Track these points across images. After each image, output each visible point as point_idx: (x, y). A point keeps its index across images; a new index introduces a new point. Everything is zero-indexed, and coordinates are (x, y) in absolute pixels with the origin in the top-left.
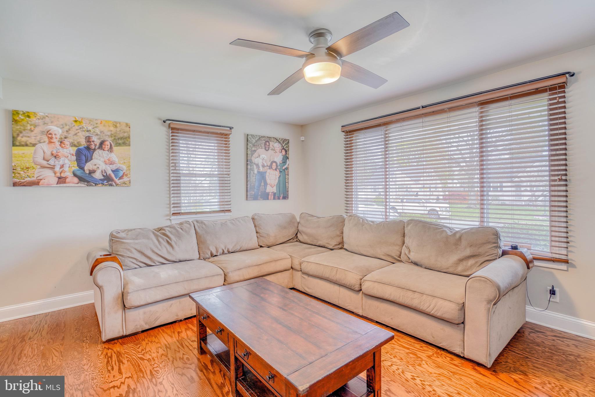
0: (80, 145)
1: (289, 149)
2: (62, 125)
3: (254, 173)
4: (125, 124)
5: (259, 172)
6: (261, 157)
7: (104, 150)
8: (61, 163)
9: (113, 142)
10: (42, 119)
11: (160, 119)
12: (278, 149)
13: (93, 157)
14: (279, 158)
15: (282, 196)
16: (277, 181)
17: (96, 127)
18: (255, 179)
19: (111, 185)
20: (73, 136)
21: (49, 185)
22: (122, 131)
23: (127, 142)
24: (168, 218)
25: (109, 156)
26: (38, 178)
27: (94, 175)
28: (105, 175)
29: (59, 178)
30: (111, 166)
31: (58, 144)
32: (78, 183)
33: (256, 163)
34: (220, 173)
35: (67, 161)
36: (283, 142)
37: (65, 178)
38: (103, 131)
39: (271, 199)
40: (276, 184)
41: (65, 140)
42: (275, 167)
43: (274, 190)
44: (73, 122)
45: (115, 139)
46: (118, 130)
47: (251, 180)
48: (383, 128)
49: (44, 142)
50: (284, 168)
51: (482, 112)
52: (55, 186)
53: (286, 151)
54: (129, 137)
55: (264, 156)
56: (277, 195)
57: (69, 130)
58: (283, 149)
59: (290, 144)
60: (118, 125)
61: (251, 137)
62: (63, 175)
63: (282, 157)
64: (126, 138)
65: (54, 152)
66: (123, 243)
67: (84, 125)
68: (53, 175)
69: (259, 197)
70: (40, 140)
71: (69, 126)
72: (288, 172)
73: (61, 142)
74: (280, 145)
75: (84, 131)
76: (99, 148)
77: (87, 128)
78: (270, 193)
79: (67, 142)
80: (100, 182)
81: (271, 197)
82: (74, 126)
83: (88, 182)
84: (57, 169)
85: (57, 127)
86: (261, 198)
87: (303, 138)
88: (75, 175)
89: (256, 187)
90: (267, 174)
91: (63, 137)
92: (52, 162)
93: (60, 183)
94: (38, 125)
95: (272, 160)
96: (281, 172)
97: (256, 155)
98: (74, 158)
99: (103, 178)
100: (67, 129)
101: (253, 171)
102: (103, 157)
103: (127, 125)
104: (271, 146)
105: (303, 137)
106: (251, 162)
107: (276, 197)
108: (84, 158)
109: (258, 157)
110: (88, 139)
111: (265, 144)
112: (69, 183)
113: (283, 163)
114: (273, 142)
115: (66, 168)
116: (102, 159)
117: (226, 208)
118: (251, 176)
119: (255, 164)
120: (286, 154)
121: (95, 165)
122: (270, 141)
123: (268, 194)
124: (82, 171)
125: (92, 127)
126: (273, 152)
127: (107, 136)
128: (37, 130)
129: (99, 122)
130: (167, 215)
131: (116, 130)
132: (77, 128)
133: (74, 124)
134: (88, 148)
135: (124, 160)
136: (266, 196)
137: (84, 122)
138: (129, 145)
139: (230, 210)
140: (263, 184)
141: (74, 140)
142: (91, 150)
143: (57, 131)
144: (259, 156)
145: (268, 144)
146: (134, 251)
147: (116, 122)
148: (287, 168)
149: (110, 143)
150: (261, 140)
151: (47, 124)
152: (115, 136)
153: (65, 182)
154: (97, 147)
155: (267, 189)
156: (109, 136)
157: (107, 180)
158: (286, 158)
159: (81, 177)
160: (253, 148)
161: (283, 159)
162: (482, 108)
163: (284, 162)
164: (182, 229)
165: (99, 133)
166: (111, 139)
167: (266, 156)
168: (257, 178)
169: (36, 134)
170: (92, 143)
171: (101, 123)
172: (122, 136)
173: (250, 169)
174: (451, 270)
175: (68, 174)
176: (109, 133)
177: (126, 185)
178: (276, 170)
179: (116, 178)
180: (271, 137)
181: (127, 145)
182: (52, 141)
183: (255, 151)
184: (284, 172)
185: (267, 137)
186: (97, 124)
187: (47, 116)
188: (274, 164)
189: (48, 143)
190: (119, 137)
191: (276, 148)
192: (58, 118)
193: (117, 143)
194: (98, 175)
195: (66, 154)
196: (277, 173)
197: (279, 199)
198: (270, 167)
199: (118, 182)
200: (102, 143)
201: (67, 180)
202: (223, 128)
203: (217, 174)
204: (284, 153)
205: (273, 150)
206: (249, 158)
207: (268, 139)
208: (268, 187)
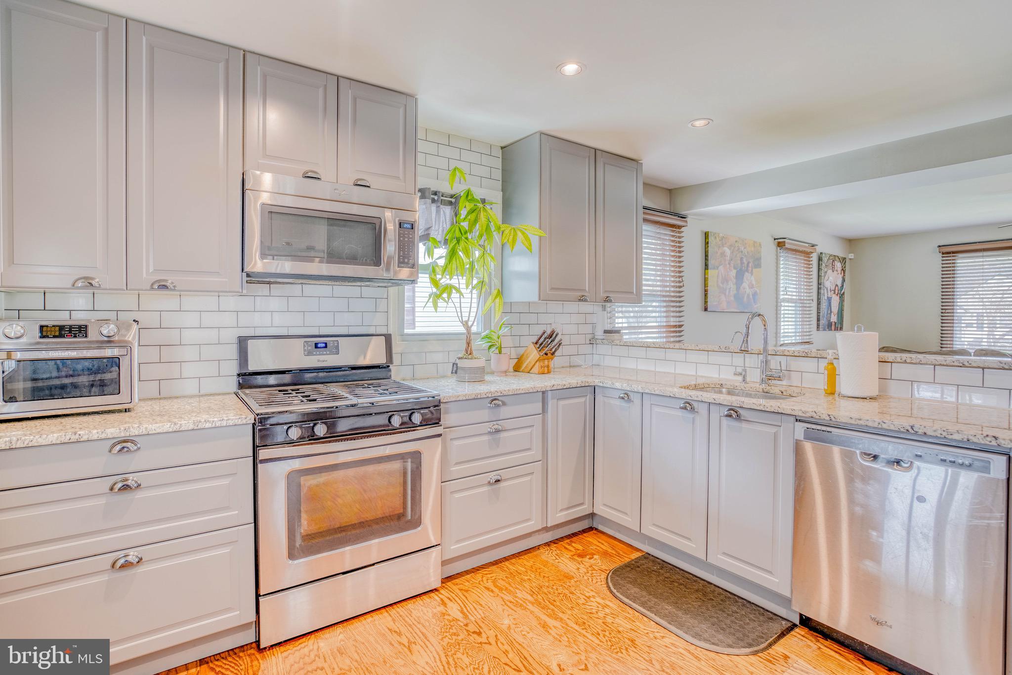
4: (759, 244)
5: (828, 297)
7: (748, 272)
8: (729, 287)
10: (721, 241)
12: (840, 269)
13: (743, 281)
14: (840, 282)
16: (838, 307)
18: (825, 305)
21: (722, 311)
22: (758, 252)
23: (760, 264)
25: (751, 278)
26: (719, 303)
27: (743, 300)
28: (748, 299)
29: (727, 303)
30: (752, 290)
31: (728, 266)
33: (825, 286)
35: (732, 285)
39: (833, 330)
40: (836, 311)
41: (731, 262)
43: (835, 318)
44: (735, 243)
46: (755, 250)
49: (722, 264)
50: (842, 292)
54: (761, 259)
56: (837, 326)
58: (843, 269)
60: (756, 245)
62: (729, 300)
63: (842, 279)
65: (726, 275)
68: (725, 299)
69: (827, 327)
72: (844, 298)
73: (729, 264)
74: (841, 265)
78: (833, 323)
79: (732, 264)
81: (833, 327)
84: (727, 293)
87: (851, 256)
88: (735, 300)
89: (825, 315)
90: (832, 300)
91: (730, 259)
92: (725, 286)
93: (728, 309)
95: (836, 283)
96: (840, 297)
97: (826, 277)
98: (735, 281)
99: (747, 303)
101: (824, 296)
102: (748, 280)
104: (835, 266)
105: (853, 254)
106: (823, 286)
108: (739, 281)
109: (826, 280)
110: (742, 261)
111: (832, 265)
112: (732, 308)
113: (842, 286)
115: (731, 293)
116: (748, 283)
119: (825, 288)
120: (844, 276)
121: (744, 289)
122: (836, 261)
123: (831, 324)
124: (738, 295)
126: (836, 273)
129: (747, 242)
134: (741, 270)
136: (829, 326)
138: (761, 267)
140: (829, 312)
142: (743, 272)
143: (728, 254)
144: (828, 278)
145: (834, 264)
147: (755, 242)
149: (752, 264)
154: (745, 269)
155: (831, 318)
158: (844, 280)
161: (842, 282)
167: (832, 279)
170: (743, 265)
172: (757, 256)
175: (732, 298)
178: (837, 294)
179: (754, 303)
182: (726, 263)
184: (842, 296)
188: (837, 287)
189: (724, 266)
194: (745, 300)
195: (732, 277)
196: (838, 298)
197: (838, 330)
199: (755, 307)
200: (748, 265)
202: (807, 245)
203: (801, 300)
204: (843, 274)
205: (837, 271)
206: (822, 281)
207: (834, 258)
208: (832, 315)
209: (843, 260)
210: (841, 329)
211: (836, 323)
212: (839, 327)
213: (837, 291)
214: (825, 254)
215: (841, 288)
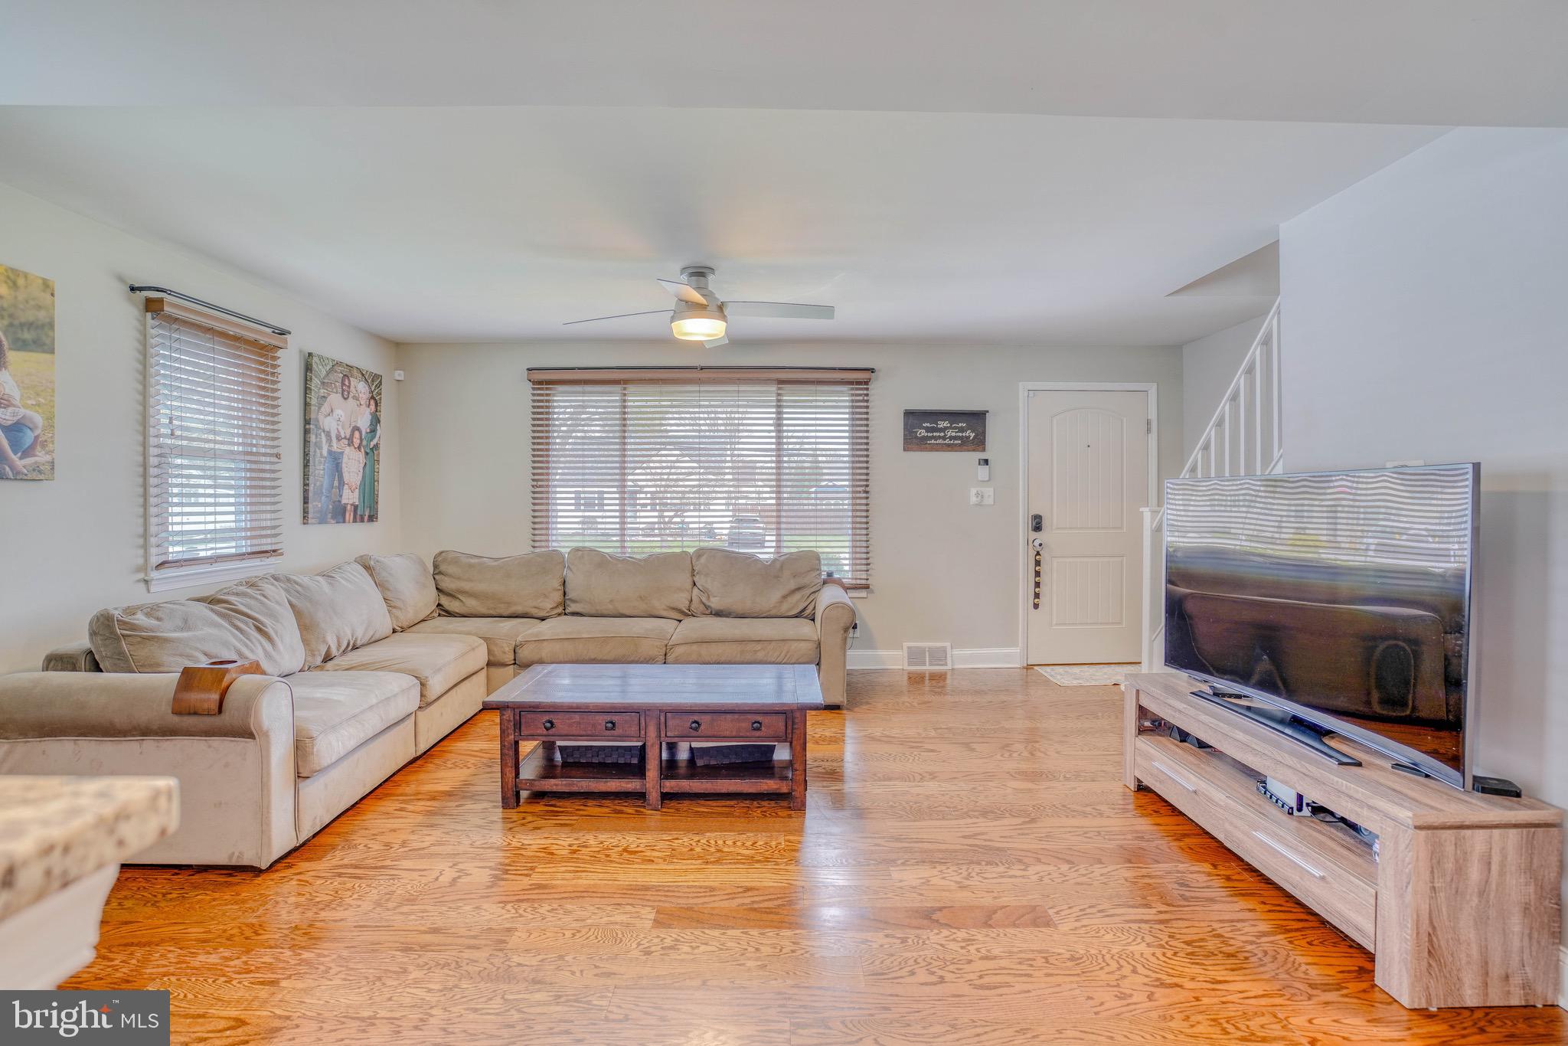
1: (380, 399)
4: (40, 282)
5: (330, 452)
6: (335, 413)
11: (121, 280)
12: (364, 396)
14: (364, 423)
16: (361, 474)
18: (324, 469)
19: (2, 476)
22: (32, 302)
23: (47, 341)
24: (141, 576)
30: (3, 412)
33: (327, 429)
34: (250, 449)
36: (373, 381)
39: (349, 522)
40: (358, 483)
42: (358, 441)
43: (356, 497)
45: (12, 326)
46: (22, 297)
48: (617, 388)
50: (372, 444)
51: (779, 395)
53: (376, 405)
54: (51, 325)
55: (340, 412)
56: (359, 512)
58: (373, 398)
59: (383, 387)
60: (22, 283)
61: (319, 363)
63: (370, 417)
64: (42, 327)
69: (329, 516)
72: (378, 454)
74: (367, 387)
78: (349, 506)
81: (349, 516)
86: (333, 518)
87: (399, 375)
89: (323, 491)
90: (345, 459)
95: (353, 424)
96: (367, 454)
97: (325, 409)
101: (320, 448)
103: (47, 287)
104: (352, 388)
105: (402, 372)
106: (318, 427)
109: (329, 415)
111: (343, 384)
113: (371, 432)
119: (324, 431)
120: (377, 411)
122: (352, 377)
123: (344, 509)
126: (355, 402)
130: (139, 570)
131: (15, 298)
135: (38, 395)
136: (339, 513)
138: (52, 351)
139: (279, 551)
140: (336, 483)
144: (332, 411)
145: (347, 383)
147: (16, 273)
148: (377, 446)
150: (336, 372)
152: (11, 316)
155: (344, 496)
158: (376, 420)
160: (322, 391)
161: (371, 422)
162: (779, 389)
163: (373, 431)
167: (343, 414)
168: (326, 468)
172: (31, 319)
174: (773, 613)
177: (40, 477)
178: (359, 448)
179: (15, 453)
181: (46, 348)
183: (325, 399)
184: (372, 453)
188: (357, 434)
190: (23, 321)
191: (361, 395)
196: (361, 456)
197: (362, 520)
198: (350, 441)
199: (20, 465)
202: (269, 330)
203: (251, 453)
204: (373, 407)
205: (356, 398)
206: (313, 416)
207: (348, 372)
208: (344, 491)
209: (374, 381)
210: (372, 518)
211: (356, 508)
212: (367, 514)
213: (357, 442)
214: (320, 357)
215: (370, 435)
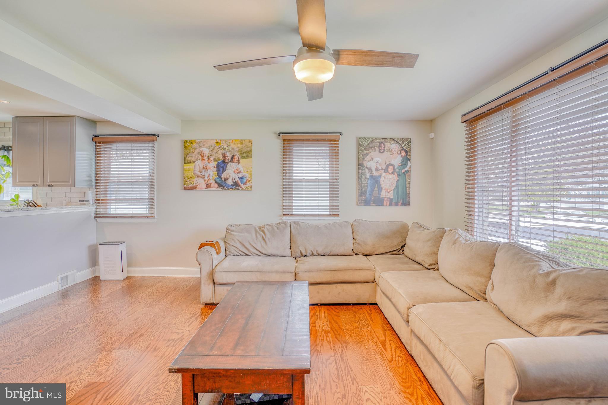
0: (219, 160)
1: (410, 149)
2: (209, 146)
3: (365, 178)
4: (248, 141)
5: (371, 176)
6: (375, 160)
7: (234, 163)
8: (208, 173)
9: (240, 156)
10: (199, 144)
11: (275, 133)
12: (396, 150)
13: (227, 168)
14: (397, 160)
15: (400, 202)
16: (394, 185)
17: (229, 145)
18: (368, 183)
19: (238, 189)
20: (215, 153)
21: (201, 189)
22: (246, 146)
23: (250, 155)
25: (238, 167)
26: (197, 184)
27: (227, 181)
28: (234, 181)
29: (207, 184)
30: (238, 174)
31: (207, 160)
32: (218, 188)
33: (369, 166)
34: (331, 178)
35: (211, 172)
36: (403, 142)
37: (210, 184)
38: (233, 148)
39: (386, 205)
40: (393, 189)
41: (211, 157)
42: (392, 170)
43: (391, 194)
44: (215, 144)
45: (241, 153)
46: (243, 146)
47: (363, 185)
48: (507, 111)
49: (199, 159)
50: (403, 171)
52: (205, 189)
53: (407, 152)
54: (251, 151)
55: (378, 159)
56: (394, 201)
57: (213, 149)
58: (403, 149)
59: (412, 143)
60: (243, 142)
61: (362, 140)
62: (209, 182)
63: (402, 159)
64: (249, 152)
65: (205, 166)
66: (232, 234)
67: (222, 145)
68: (203, 182)
69: (372, 202)
70: (197, 158)
71: (213, 147)
72: (410, 175)
73: (208, 159)
74: (398, 146)
75: (222, 149)
76: (230, 161)
77: (223, 147)
78: (386, 199)
79: (212, 158)
80: (231, 187)
81: (386, 202)
82: (216, 146)
83: (224, 187)
84: (206, 178)
85: (207, 148)
86: (374, 203)
87: (432, 135)
88: (216, 182)
89: (368, 192)
90: (382, 178)
91: (209, 155)
92: (203, 173)
93: (207, 188)
94: (197, 148)
95: (388, 163)
96: (399, 175)
98: (216, 169)
99: (233, 184)
100: (212, 149)
101: (365, 175)
102: (233, 168)
103: (250, 142)
104: (387, 147)
105: (433, 134)
106: (363, 166)
107: (392, 203)
108: (221, 169)
109: (370, 161)
110: (224, 155)
111: (379, 146)
112: (212, 188)
113: (402, 165)
114: (390, 143)
115: (211, 177)
116: (233, 170)
117: (335, 211)
118: (363, 181)
119: (367, 168)
120: (407, 155)
121: (228, 174)
122: (386, 143)
123: (383, 200)
124: (220, 179)
125: (227, 145)
126: (389, 153)
127: (236, 152)
128: (196, 152)
129: (231, 141)
130: (280, 216)
131: (242, 146)
132: (217, 147)
133: (216, 145)
134: (224, 162)
135: (247, 169)
136: (379, 202)
137: (222, 143)
138: (251, 157)
139: (338, 214)
140: (376, 189)
141: (215, 157)
142: (226, 163)
143: (206, 151)
144: (372, 159)
145: (382, 146)
146: (237, 241)
147: (242, 140)
148: (408, 171)
149: (238, 157)
150: (375, 142)
151: (201, 147)
152: (241, 151)
153: (210, 187)
154: (229, 160)
155: (382, 194)
156: (237, 151)
157: (236, 185)
158: (406, 160)
159: (220, 184)
160: (365, 152)
161: (403, 161)
163: (404, 165)
164: (277, 228)
165: (231, 150)
166: (238, 153)
167: (380, 159)
168: (369, 183)
169: (195, 154)
170: (226, 158)
171: (232, 142)
172: (246, 151)
173: (362, 173)
175: (212, 181)
176: (237, 149)
177: (248, 190)
178: (393, 173)
179: (241, 184)
180: (386, 137)
181: (249, 157)
182: (204, 158)
183: (367, 154)
184: (404, 175)
185: (382, 138)
186: (229, 143)
187: (201, 141)
188: (391, 167)
189: (201, 160)
190: (244, 151)
191: (393, 150)
192: (207, 142)
193: (242, 156)
194: (230, 182)
195: (211, 167)
196: (395, 177)
197: (397, 205)
198: (386, 170)
199: (243, 186)
200: (233, 157)
201: (212, 186)
204: (403, 154)
206: (361, 162)
207: (384, 141)
208: (382, 192)
210: (405, 204)
214: (366, 138)
215: (402, 167)
